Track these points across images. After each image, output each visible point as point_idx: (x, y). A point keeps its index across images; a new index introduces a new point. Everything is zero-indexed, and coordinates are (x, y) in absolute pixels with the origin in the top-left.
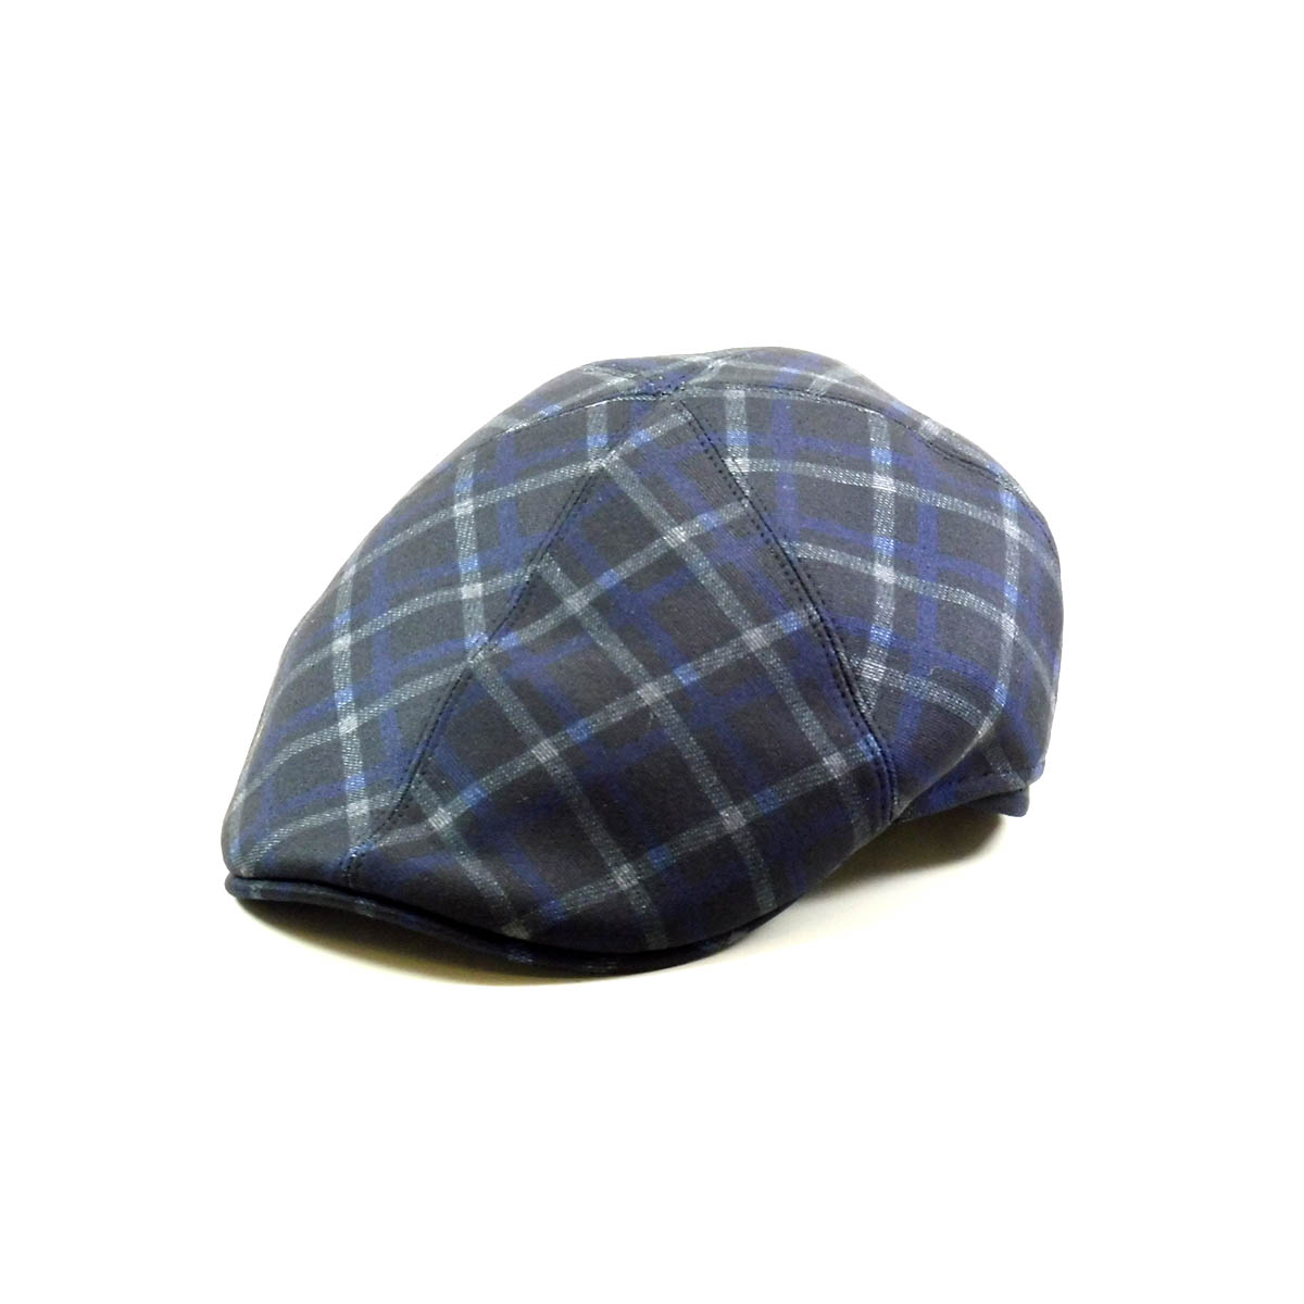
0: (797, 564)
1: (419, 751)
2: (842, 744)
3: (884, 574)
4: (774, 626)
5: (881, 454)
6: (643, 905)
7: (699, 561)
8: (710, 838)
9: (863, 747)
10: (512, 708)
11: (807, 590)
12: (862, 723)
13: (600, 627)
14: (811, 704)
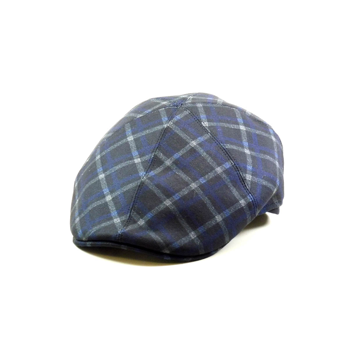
0: (226, 150)
1: (132, 204)
2: (244, 197)
3: (247, 151)
4: (223, 167)
5: (240, 120)
6: (198, 243)
7: (201, 150)
8: (214, 224)
9: (249, 198)
10: (157, 191)
11: (230, 157)
12: (248, 191)
13: (176, 169)
14: (235, 187)
